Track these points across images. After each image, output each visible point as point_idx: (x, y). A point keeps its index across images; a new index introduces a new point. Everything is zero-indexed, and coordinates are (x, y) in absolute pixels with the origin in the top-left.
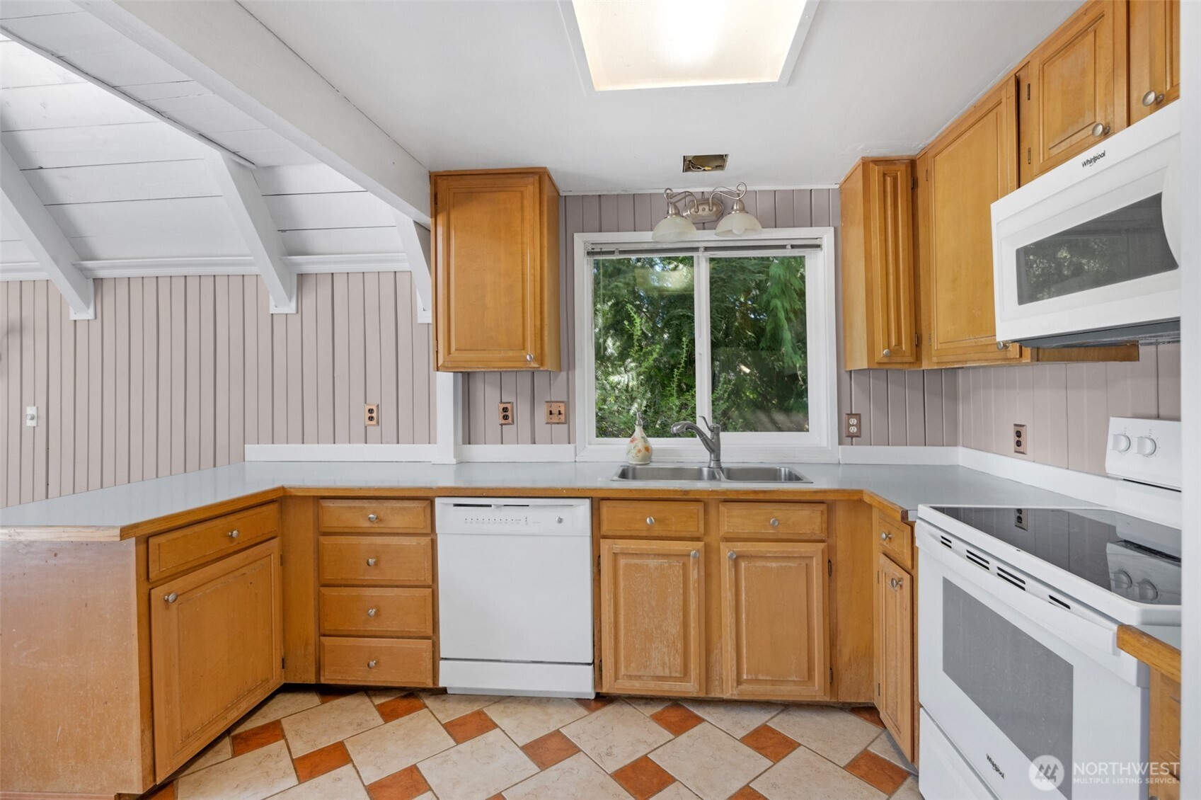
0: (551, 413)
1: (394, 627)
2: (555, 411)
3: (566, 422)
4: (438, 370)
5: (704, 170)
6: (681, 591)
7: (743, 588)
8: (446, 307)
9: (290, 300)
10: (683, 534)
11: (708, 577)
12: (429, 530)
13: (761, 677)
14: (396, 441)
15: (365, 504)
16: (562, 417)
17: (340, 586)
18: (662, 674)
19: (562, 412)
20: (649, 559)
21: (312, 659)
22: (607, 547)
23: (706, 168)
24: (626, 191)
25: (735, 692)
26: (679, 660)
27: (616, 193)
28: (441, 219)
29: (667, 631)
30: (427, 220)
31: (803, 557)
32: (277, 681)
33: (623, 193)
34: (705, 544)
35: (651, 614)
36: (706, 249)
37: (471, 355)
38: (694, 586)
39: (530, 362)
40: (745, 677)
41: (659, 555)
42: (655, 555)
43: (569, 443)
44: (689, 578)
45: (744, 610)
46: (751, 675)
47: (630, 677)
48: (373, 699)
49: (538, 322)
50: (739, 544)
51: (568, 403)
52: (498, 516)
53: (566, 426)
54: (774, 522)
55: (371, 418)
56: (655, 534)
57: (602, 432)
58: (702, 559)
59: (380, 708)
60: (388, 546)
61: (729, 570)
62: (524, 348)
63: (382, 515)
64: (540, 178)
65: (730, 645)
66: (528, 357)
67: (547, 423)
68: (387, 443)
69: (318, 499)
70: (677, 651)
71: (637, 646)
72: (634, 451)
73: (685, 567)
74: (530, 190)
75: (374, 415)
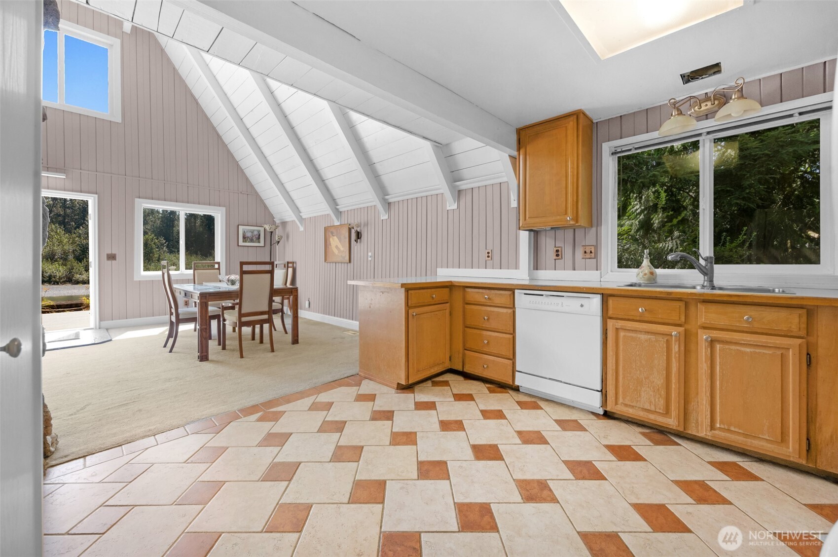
0: (585, 252)
1: (495, 351)
2: (588, 251)
3: (596, 257)
4: (519, 229)
5: (702, 78)
6: (665, 358)
7: (718, 363)
8: (524, 196)
9: (455, 203)
10: (667, 321)
11: (687, 352)
12: (512, 306)
13: (732, 429)
14: (499, 268)
15: (484, 291)
16: (593, 255)
17: (472, 328)
18: (649, 408)
19: (593, 251)
20: (641, 334)
21: (461, 360)
22: (611, 324)
23: (703, 77)
24: (641, 108)
25: (708, 434)
26: (662, 402)
27: (633, 111)
28: (522, 152)
29: (654, 382)
30: (515, 153)
31: (779, 348)
32: (447, 365)
33: (639, 110)
34: (685, 330)
35: (642, 369)
36: (708, 133)
37: (537, 220)
38: (675, 356)
39: (570, 221)
40: (718, 425)
41: (648, 332)
42: (645, 332)
43: (597, 270)
44: (672, 350)
45: (718, 378)
46: (724, 425)
47: (626, 405)
48: (486, 384)
49: (575, 198)
50: (715, 332)
51: (597, 247)
52: (547, 302)
53: (595, 260)
54: (748, 318)
55: (488, 257)
56: (646, 319)
57: (621, 264)
58: (682, 339)
59: (488, 388)
60: (493, 312)
61: (705, 348)
62: (566, 214)
63: (490, 297)
64: (577, 116)
65: (704, 400)
66: (568, 218)
67: (583, 258)
68: (496, 269)
69: (465, 287)
70: (661, 396)
71: (631, 387)
72: (641, 275)
73: (668, 343)
74: (571, 124)
75: (490, 255)
